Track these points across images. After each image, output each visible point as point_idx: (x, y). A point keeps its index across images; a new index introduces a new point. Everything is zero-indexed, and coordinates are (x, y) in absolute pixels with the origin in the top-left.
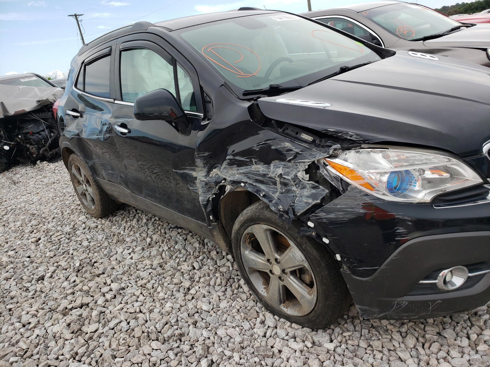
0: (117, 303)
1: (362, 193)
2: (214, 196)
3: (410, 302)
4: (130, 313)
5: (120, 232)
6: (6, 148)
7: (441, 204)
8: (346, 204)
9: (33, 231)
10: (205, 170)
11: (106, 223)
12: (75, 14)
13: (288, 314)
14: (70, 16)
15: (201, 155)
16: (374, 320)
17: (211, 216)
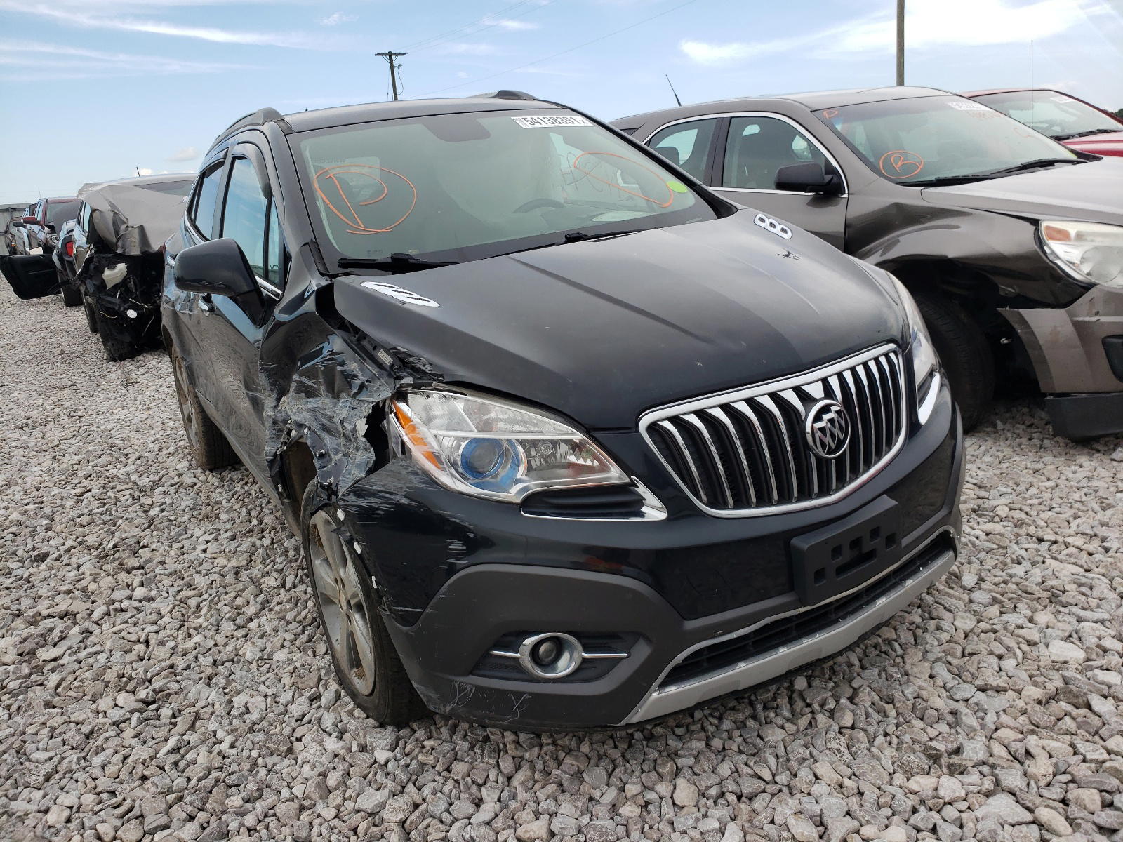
0: (119, 621)
1: (410, 469)
2: (285, 448)
3: (479, 689)
4: (129, 641)
5: (221, 501)
6: (132, 314)
7: (547, 511)
8: (385, 485)
9: (90, 476)
10: (274, 396)
11: (213, 479)
12: (390, 52)
13: (356, 689)
14: (378, 55)
15: (265, 367)
16: (492, 730)
17: (279, 486)
